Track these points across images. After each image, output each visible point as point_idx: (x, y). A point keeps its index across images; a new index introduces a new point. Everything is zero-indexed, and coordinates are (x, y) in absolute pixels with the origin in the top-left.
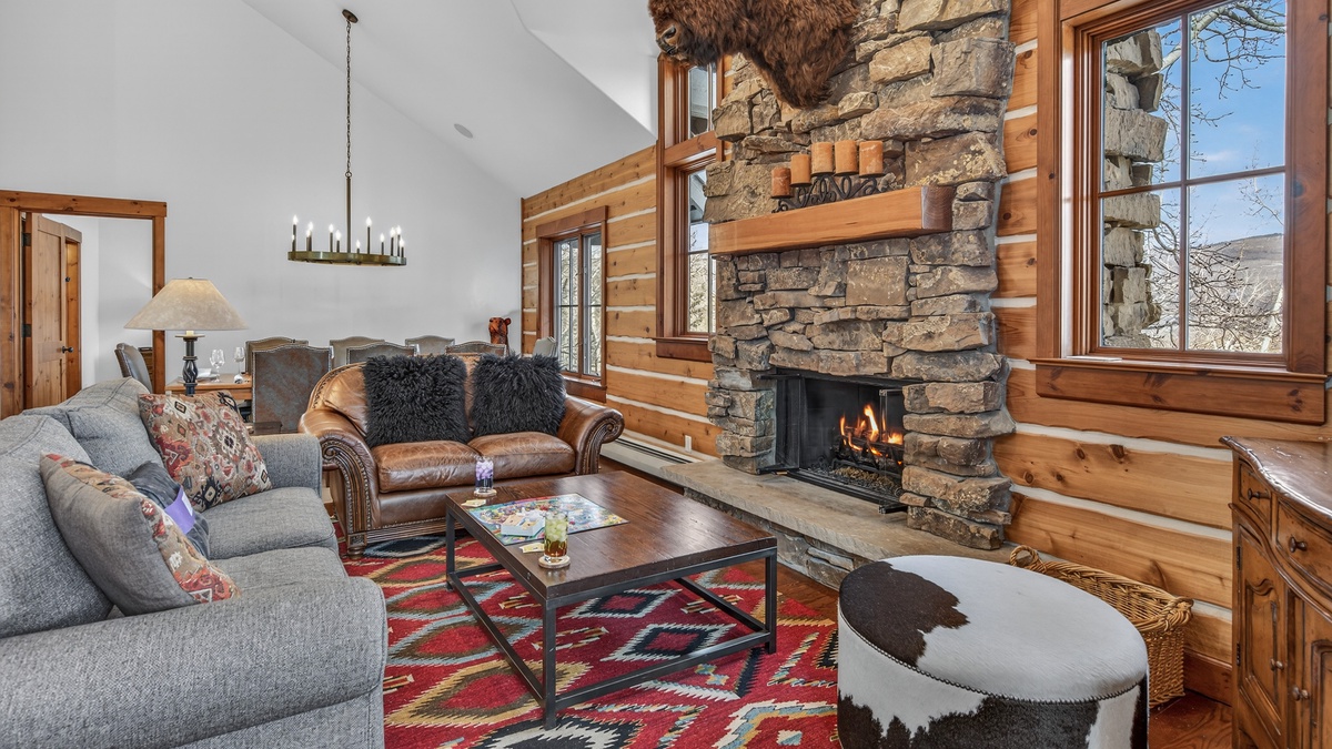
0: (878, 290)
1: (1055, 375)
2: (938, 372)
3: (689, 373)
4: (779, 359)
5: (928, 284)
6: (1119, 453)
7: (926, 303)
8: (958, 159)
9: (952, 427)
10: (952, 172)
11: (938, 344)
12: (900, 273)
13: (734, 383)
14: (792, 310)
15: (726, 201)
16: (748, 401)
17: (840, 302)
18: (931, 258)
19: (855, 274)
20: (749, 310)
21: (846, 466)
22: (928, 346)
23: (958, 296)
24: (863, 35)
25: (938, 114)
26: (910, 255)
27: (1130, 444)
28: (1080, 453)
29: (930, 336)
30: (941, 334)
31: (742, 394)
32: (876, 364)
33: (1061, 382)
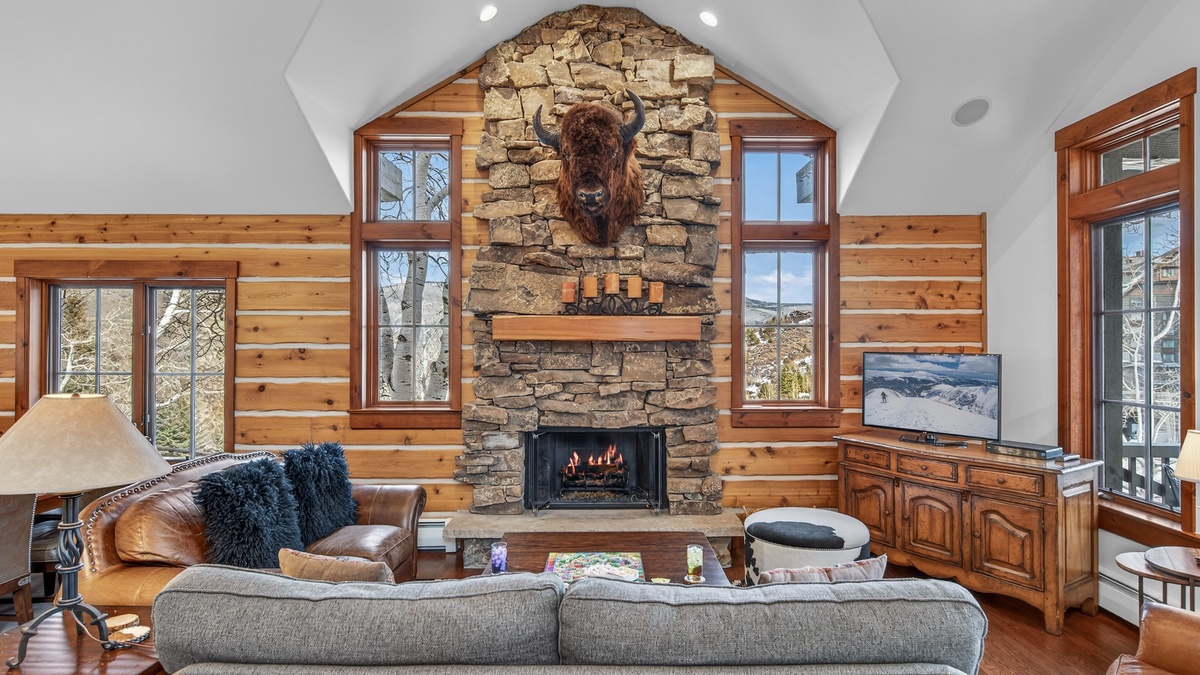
0: (647, 372)
1: (742, 416)
2: (684, 419)
3: (408, 441)
4: (549, 420)
5: (682, 370)
6: (769, 450)
7: (683, 381)
8: (700, 300)
9: (697, 450)
10: (698, 307)
11: (695, 405)
12: (662, 361)
13: (499, 444)
14: (564, 385)
15: (496, 295)
16: (513, 457)
17: (619, 379)
18: (682, 354)
19: (630, 361)
20: (520, 384)
21: (573, 491)
22: (688, 406)
23: (702, 378)
24: (643, 211)
25: (693, 274)
26: (666, 351)
27: (775, 445)
28: (752, 453)
29: (690, 400)
30: (696, 399)
31: (507, 452)
32: (639, 418)
33: (744, 419)
